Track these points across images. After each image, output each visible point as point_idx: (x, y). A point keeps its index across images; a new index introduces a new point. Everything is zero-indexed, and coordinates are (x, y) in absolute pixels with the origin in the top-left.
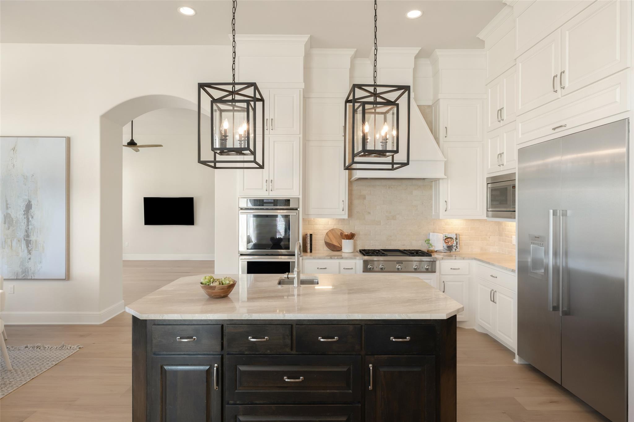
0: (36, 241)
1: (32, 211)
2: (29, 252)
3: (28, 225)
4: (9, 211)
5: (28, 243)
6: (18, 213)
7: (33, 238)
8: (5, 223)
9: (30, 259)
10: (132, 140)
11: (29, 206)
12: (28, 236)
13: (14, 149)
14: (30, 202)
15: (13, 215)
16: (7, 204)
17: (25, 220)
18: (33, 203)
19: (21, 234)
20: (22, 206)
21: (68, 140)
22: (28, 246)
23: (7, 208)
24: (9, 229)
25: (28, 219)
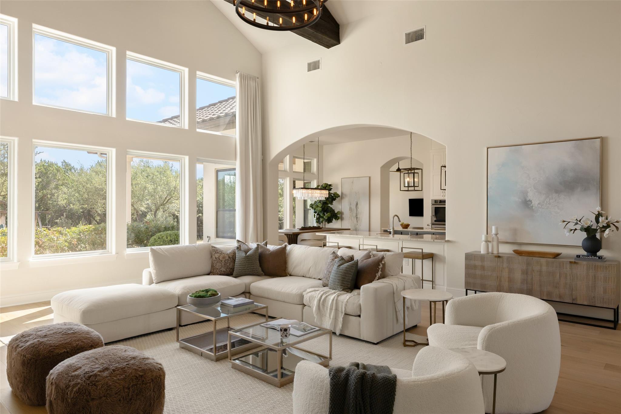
0: (359, 218)
1: (358, 205)
2: (357, 222)
3: (357, 211)
4: (351, 206)
5: (357, 218)
6: (354, 207)
7: (358, 216)
8: (350, 211)
9: (357, 224)
10: (399, 168)
11: (357, 204)
12: (357, 215)
13: (352, 182)
14: (357, 202)
15: (352, 208)
16: (350, 203)
17: (356, 210)
18: (358, 203)
19: (355, 215)
20: (355, 204)
21: (370, 177)
22: (357, 220)
23: (350, 205)
24: (351, 213)
25: (357, 209)
